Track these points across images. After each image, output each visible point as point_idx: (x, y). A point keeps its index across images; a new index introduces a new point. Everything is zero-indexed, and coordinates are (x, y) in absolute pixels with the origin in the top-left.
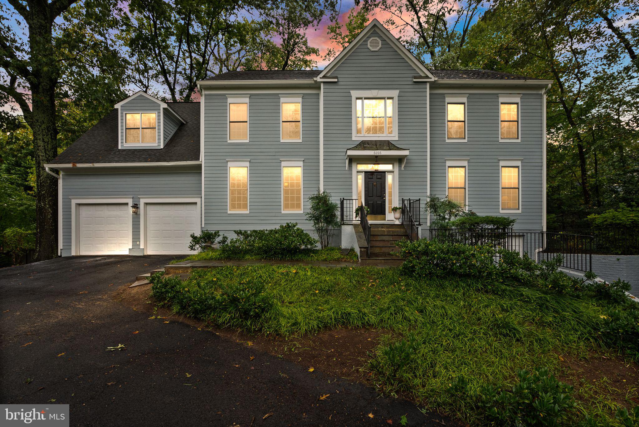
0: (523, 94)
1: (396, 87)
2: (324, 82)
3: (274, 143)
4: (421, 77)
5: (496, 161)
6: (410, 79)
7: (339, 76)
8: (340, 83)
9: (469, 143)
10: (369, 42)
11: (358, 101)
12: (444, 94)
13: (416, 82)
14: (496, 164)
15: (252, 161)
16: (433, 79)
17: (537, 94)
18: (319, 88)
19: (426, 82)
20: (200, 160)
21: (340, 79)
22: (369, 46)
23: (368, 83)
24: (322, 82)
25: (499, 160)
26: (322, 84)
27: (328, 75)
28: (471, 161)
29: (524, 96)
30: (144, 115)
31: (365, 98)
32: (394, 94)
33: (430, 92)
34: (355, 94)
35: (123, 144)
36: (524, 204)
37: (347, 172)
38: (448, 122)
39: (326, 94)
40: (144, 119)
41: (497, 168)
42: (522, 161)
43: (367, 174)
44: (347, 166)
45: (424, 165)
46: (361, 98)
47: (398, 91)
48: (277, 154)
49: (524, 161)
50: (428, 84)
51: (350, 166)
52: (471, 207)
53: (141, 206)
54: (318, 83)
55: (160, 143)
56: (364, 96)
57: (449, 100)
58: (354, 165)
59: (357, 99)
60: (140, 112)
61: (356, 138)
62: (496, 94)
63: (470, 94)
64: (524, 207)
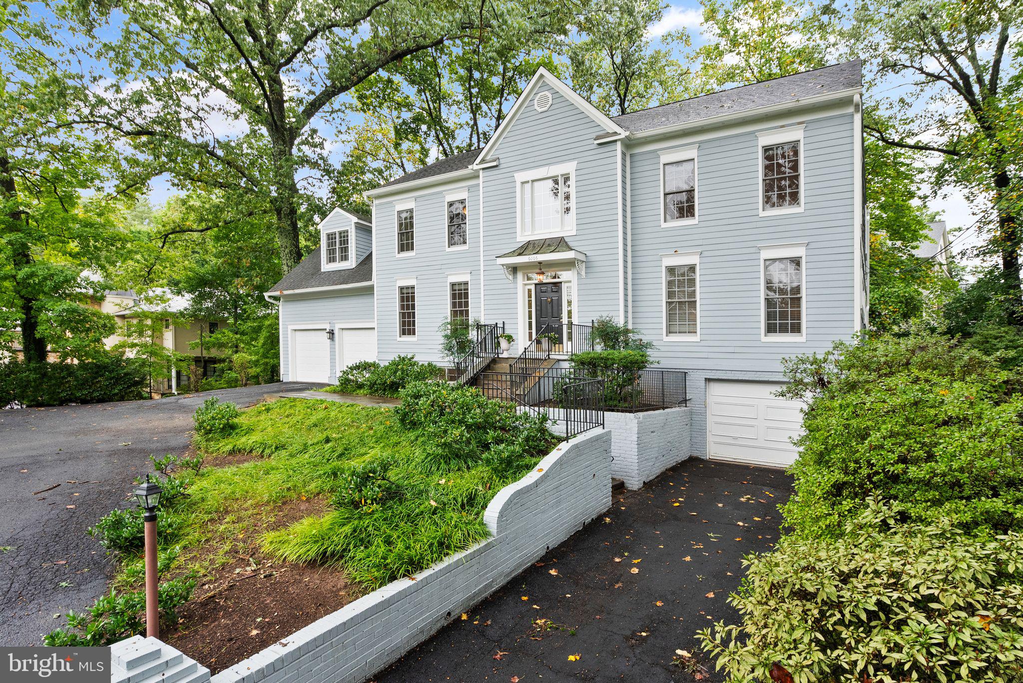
0: (807, 122)
1: (572, 156)
2: (483, 169)
3: (442, 253)
4: (608, 135)
5: (752, 250)
6: (592, 141)
7: (500, 157)
8: (501, 166)
9: (702, 225)
10: (536, 102)
11: (526, 185)
12: (655, 151)
13: (599, 144)
14: (754, 256)
15: (419, 277)
16: (624, 134)
17: (844, 116)
18: (478, 177)
19: (615, 141)
20: (373, 281)
21: (502, 161)
22: (536, 107)
23: (536, 159)
24: (480, 169)
25: (759, 249)
26: (481, 172)
27: (488, 158)
28: (705, 254)
29: (811, 126)
30: (340, 233)
31: (533, 181)
32: (569, 168)
33: (624, 154)
34: (520, 177)
35: (326, 267)
36: (811, 324)
37: (512, 286)
38: (666, 194)
39: (486, 184)
40: (340, 237)
41: (755, 263)
42: (810, 247)
43: (538, 287)
44: (511, 277)
45: (614, 268)
46: (528, 182)
47: (575, 163)
48: (443, 267)
49: (812, 246)
50: (619, 143)
51: (515, 277)
52: (704, 331)
53: (336, 332)
54: (477, 171)
55: (351, 263)
56: (530, 178)
57: (665, 158)
58: (520, 276)
59: (523, 183)
60: (337, 230)
61: (522, 238)
62: (753, 132)
63: (701, 142)
64: (811, 331)
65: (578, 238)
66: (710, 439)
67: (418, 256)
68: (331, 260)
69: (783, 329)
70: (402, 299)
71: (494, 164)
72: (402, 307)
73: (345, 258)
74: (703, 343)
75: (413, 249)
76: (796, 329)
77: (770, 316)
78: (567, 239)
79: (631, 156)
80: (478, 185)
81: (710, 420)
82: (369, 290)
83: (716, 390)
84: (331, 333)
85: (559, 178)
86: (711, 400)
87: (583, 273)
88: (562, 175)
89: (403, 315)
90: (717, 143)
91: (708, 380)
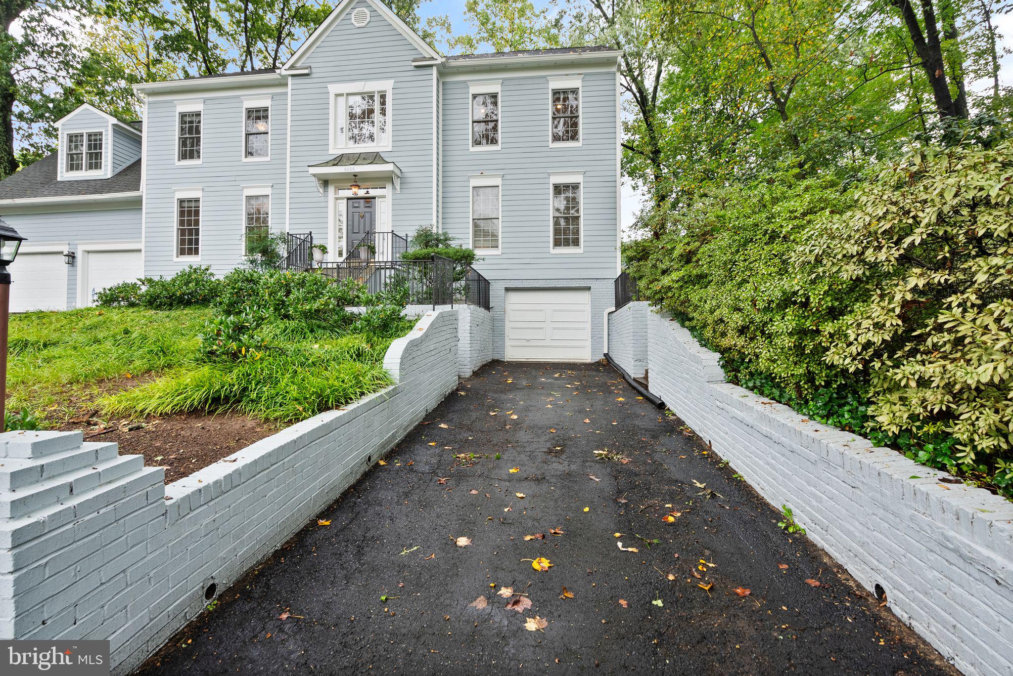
0: (586, 74)
1: (390, 75)
2: (293, 76)
3: (236, 164)
4: (425, 58)
5: (544, 176)
6: (409, 63)
7: (313, 65)
8: (313, 76)
9: (504, 151)
10: (353, 15)
11: (339, 98)
12: (465, 82)
13: (416, 67)
14: (545, 181)
15: (206, 189)
16: (439, 60)
17: (608, 73)
18: (286, 85)
19: (431, 66)
20: (141, 190)
21: (314, 70)
22: (353, 21)
23: (352, 73)
24: (289, 75)
25: (549, 174)
26: (290, 78)
27: (299, 65)
28: (506, 177)
29: (587, 78)
30: (90, 135)
31: (348, 94)
32: (387, 85)
33: (438, 80)
34: (333, 89)
35: (63, 174)
36: (588, 238)
37: (322, 199)
38: (474, 122)
39: (295, 92)
40: (90, 140)
41: (545, 186)
42: (585, 175)
43: (350, 202)
44: (321, 190)
45: (428, 185)
46: (342, 95)
47: (392, 82)
48: (237, 178)
49: (588, 174)
50: (435, 69)
51: (326, 191)
52: (505, 245)
53: (79, 256)
54: (285, 77)
55: (106, 171)
56: (345, 91)
57: (474, 90)
58: (331, 189)
59: (337, 95)
60: (84, 131)
61: (335, 151)
62: (545, 77)
63: (504, 79)
64: (587, 244)
65: (392, 154)
66: (508, 343)
67: (204, 165)
68: (73, 166)
69: (567, 243)
70: (182, 213)
71: (306, 71)
72: (182, 223)
73: (98, 166)
74: (504, 256)
75: (199, 157)
76: (576, 242)
77: (557, 232)
78: (382, 155)
79: (444, 83)
80: (286, 94)
81: (508, 325)
82: (136, 205)
83: (514, 297)
84: (72, 257)
85: (376, 95)
86: (509, 307)
87: (398, 187)
88: (379, 92)
89: (182, 232)
90: (517, 82)
91: (508, 290)
